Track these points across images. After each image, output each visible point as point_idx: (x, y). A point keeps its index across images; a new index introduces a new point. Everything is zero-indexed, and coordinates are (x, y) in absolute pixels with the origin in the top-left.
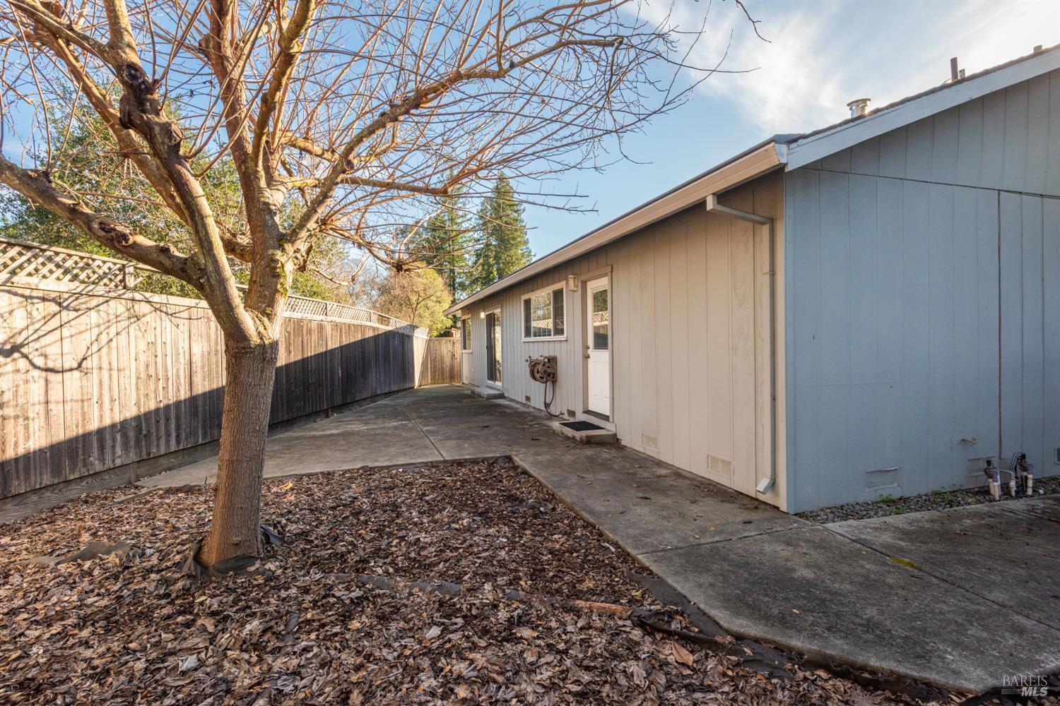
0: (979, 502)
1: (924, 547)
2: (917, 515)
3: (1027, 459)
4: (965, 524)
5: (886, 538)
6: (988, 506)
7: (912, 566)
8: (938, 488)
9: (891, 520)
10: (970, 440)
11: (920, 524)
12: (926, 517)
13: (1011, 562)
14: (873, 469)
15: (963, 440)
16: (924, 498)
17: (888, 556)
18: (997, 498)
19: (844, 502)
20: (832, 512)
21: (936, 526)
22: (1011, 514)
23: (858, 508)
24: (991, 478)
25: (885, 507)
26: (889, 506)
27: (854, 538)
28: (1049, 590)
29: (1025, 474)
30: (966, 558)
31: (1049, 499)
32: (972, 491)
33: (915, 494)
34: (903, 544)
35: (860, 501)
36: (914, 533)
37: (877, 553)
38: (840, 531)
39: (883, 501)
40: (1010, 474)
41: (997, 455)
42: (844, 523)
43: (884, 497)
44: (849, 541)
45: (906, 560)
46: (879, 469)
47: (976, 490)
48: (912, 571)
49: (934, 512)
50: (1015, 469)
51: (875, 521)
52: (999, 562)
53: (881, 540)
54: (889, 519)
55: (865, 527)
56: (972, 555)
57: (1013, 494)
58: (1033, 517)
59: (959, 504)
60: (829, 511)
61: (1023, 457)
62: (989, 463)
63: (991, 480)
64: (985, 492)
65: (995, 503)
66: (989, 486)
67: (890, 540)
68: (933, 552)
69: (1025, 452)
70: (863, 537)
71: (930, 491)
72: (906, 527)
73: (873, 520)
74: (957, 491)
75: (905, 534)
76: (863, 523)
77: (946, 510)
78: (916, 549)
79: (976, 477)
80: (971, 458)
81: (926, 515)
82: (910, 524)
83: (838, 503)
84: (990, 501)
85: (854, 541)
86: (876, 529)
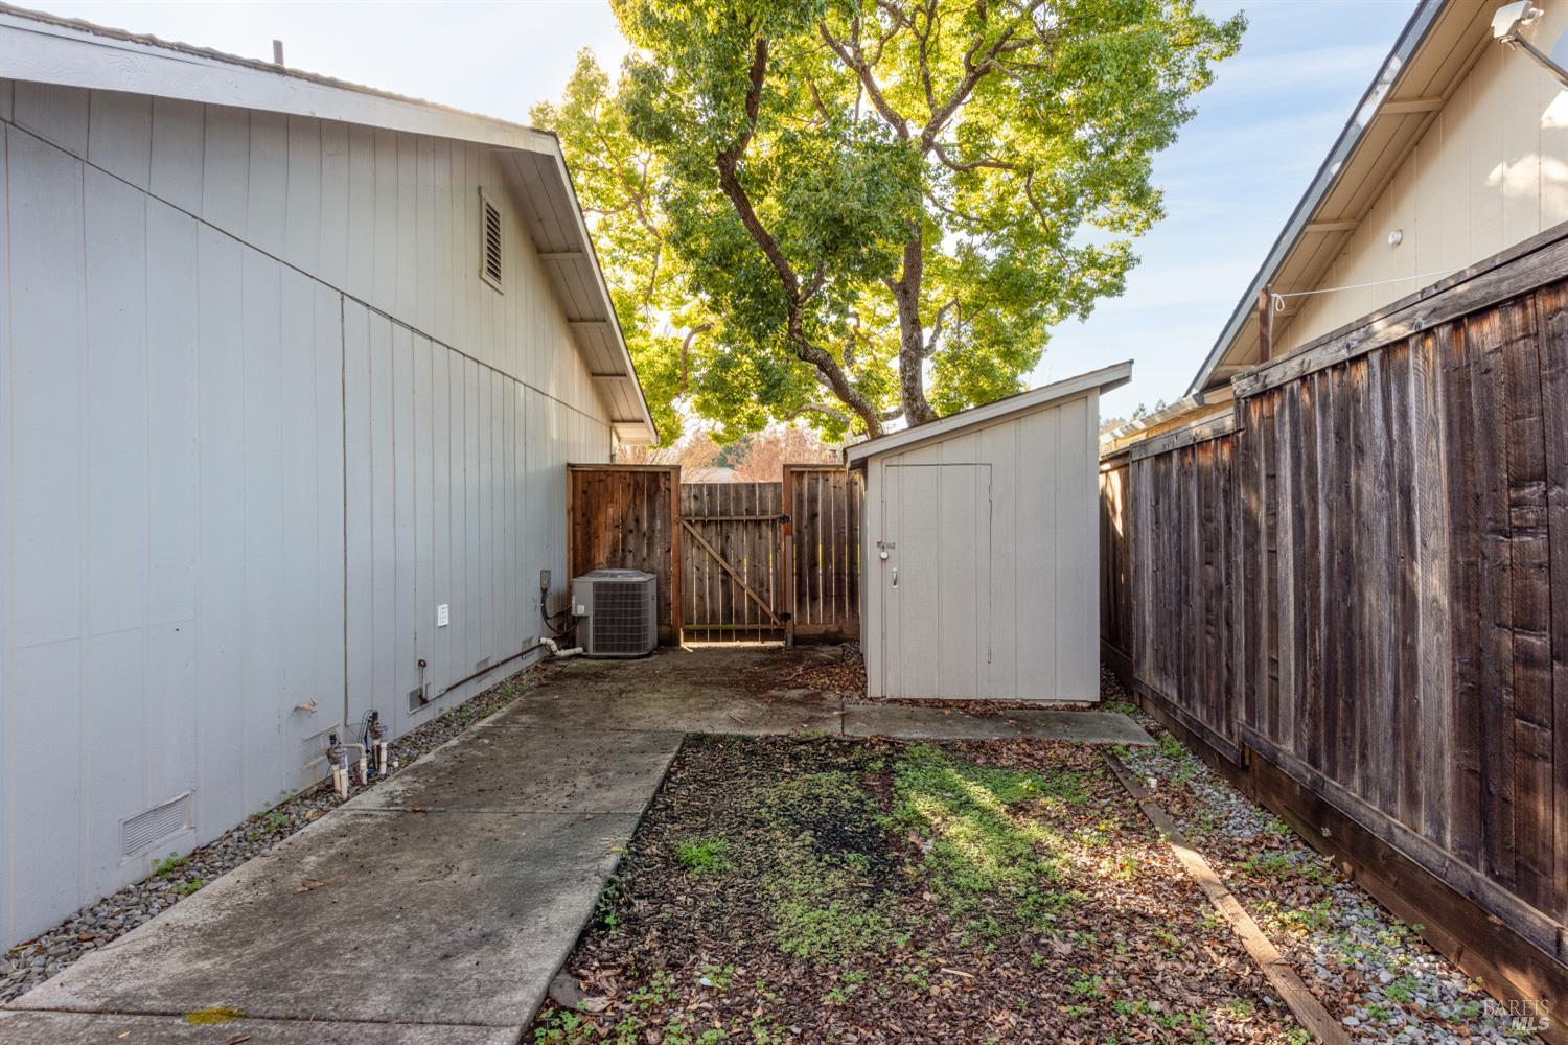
0: (322, 812)
1: (248, 955)
2: (225, 881)
3: (380, 719)
4: (308, 868)
5: (174, 966)
6: (335, 816)
7: (230, 1015)
8: (256, 807)
9: (179, 914)
10: (306, 706)
11: (236, 900)
12: (244, 879)
13: (383, 915)
14: (138, 812)
15: (296, 709)
16: (236, 835)
17: (179, 1014)
18: (345, 795)
19: (69, 911)
20: (41, 950)
21: (264, 892)
22: (368, 820)
23: (104, 911)
24: (335, 763)
25: (164, 886)
26: (171, 880)
27: (98, 1003)
28: (436, 948)
29: (377, 742)
30: (319, 941)
31: (405, 774)
32: (310, 793)
33: (221, 833)
34: (206, 965)
35: (108, 893)
36: (225, 926)
37: (155, 1020)
38: (64, 998)
39: (161, 873)
40: (359, 749)
41: (341, 721)
42: (74, 968)
43: (162, 864)
44: (85, 1018)
45: (217, 1005)
46: (150, 806)
47: (315, 789)
48: (231, 1030)
49: (256, 862)
50: (365, 738)
51: (147, 931)
52: (368, 925)
53: (161, 979)
54: (175, 915)
55: (124, 958)
56: (327, 931)
57: (365, 781)
58: (394, 815)
59: (293, 828)
60: (31, 949)
61: (375, 716)
62: (333, 738)
63: (335, 767)
64: (327, 789)
65: (343, 807)
66: (332, 776)
67: (182, 968)
68: (264, 958)
69: (375, 709)
70: (119, 989)
71: (246, 817)
72: (211, 918)
73: (140, 931)
74: (287, 802)
75: (211, 938)
76: (118, 950)
77: (275, 847)
78: (233, 966)
79: (315, 767)
80: (307, 737)
81: (243, 872)
82: (215, 907)
83: (54, 919)
84: (337, 805)
85: (98, 1012)
86: (148, 952)
